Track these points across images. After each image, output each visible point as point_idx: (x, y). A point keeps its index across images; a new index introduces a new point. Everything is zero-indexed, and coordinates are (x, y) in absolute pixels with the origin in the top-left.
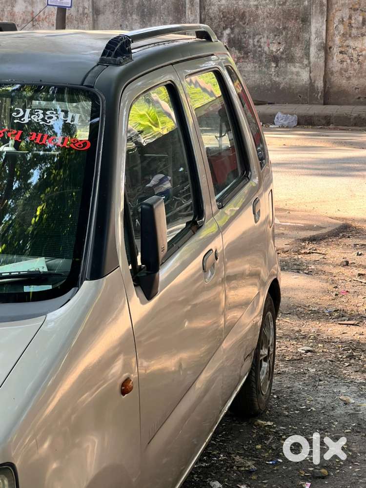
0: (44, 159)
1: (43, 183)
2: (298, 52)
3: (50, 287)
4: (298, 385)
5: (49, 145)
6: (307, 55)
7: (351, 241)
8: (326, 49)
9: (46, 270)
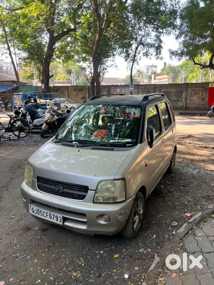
0: (129, 120)
1: (129, 125)
2: (180, 99)
3: (132, 145)
4: (180, 168)
5: (131, 117)
6: (182, 100)
7: (191, 139)
8: (186, 99)
9: (131, 141)
